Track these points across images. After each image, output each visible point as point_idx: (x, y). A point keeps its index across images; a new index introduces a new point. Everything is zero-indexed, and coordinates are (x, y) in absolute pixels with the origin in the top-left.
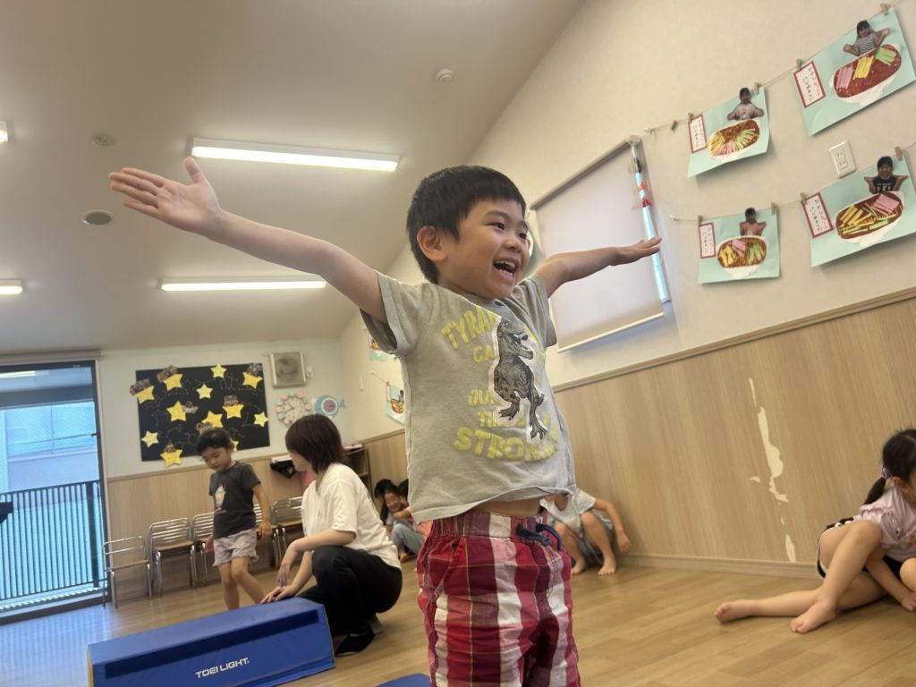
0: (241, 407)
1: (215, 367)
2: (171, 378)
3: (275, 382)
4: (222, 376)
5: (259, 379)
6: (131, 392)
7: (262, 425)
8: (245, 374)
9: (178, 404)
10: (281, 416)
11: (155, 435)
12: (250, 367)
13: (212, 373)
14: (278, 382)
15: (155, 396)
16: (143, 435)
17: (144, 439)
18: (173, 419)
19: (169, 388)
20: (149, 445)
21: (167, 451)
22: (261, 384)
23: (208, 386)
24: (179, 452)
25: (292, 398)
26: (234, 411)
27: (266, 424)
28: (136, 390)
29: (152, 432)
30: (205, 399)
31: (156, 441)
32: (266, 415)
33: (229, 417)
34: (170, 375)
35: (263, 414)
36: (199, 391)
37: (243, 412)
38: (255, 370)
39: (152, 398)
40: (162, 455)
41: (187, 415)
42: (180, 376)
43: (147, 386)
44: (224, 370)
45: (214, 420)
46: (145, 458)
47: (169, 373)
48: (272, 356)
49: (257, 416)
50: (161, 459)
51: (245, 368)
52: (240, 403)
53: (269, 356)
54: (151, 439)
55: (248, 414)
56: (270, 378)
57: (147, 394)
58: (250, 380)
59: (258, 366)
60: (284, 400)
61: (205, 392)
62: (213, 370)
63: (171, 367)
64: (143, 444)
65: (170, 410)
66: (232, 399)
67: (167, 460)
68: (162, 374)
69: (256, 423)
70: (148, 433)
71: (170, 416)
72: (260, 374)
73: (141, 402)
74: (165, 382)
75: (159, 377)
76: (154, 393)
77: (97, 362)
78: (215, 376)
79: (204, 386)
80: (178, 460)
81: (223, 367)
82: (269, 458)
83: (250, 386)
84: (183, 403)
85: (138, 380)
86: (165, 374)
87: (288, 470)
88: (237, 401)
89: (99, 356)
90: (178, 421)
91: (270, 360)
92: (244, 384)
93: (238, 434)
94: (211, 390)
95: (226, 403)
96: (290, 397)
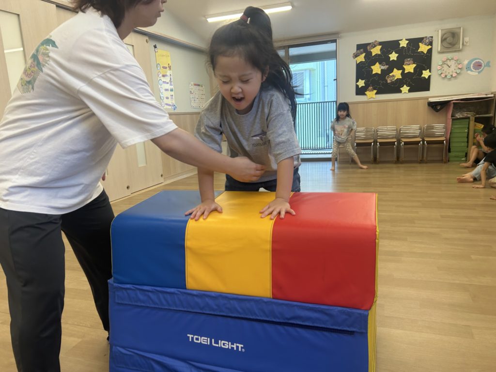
0: (415, 65)
1: (401, 40)
2: (375, 48)
3: (439, 49)
4: (405, 46)
5: (430, 47)
6: (353, 57)
7: (427, 77)
8: (420, 44)
9: (377, 63)
10: (440, 72)
11: (364, 81)
12: (425, 39)
13: (399, 44)
14: (441, 49)
15: (365, 60)
16: (357, 81)
17: (358, 84)
18: (374, 73)
19: (373, 55)
20: (360, 87)
21: (369, 90)
22: (430, 51)
23: (396, 53)
24: (375, 91)
25: (450, 60)
26: (410, 68)
27: (429, 77)
28: (356, 56)
29: (362, 80)
30: (393, 60)
31: (364, 85)
32: (430, 71)
33: (406, 72)
34: (375, 46)
35: (428, 70)
36: (390, 56)
37: (415, 69)
38: (427, 41)
39: (364, 60)
40: (366, 93)
41: (382, 70)
42: (381, 46)
43: (362, 53)
44: (407, 42)
45: (397, 74)
46: (357, 94)
48: (440, 31)
49: (424, 72)
50: (365, 94)
51: (421, 40)
52: (414, 63)
53: (438, 31)
54: (361, 83)
55: (418, 70)
56: (437, 46)
57: (361, 58)
58: (423, 48)
59: (430, 38)
60: (444, 63)
61: (393, 56)
62: (400, 42)
63: (376, 41)
64: (357, 86)
65: (372, 67)
66: (409, 61)
67: (368, 96)
68: (371, 45)
69: (423, 76)
70: (360, 80)
71: (372, 70)
72: (431, 43)
73: (358, 63)
74: (372, 50)
75: (368, 48)
76: (365, 57)
77: (337, 40)
78: (401, 46)
79: (394, 53)
80: (374, 96)
81: (407, 40)
82: (427, 98)
83: (422, 52)
84: (380, 64)
85: (357, 49)
86: (372, 46)
87: (437, 107)
88: (412, 62)
89: (339, 37)
90: (377, 74)
91: (438, 34)
92: (419, 51)
93: (409, 83)
94: (397, 55)
95: (405, 63)
96: (449, 59)
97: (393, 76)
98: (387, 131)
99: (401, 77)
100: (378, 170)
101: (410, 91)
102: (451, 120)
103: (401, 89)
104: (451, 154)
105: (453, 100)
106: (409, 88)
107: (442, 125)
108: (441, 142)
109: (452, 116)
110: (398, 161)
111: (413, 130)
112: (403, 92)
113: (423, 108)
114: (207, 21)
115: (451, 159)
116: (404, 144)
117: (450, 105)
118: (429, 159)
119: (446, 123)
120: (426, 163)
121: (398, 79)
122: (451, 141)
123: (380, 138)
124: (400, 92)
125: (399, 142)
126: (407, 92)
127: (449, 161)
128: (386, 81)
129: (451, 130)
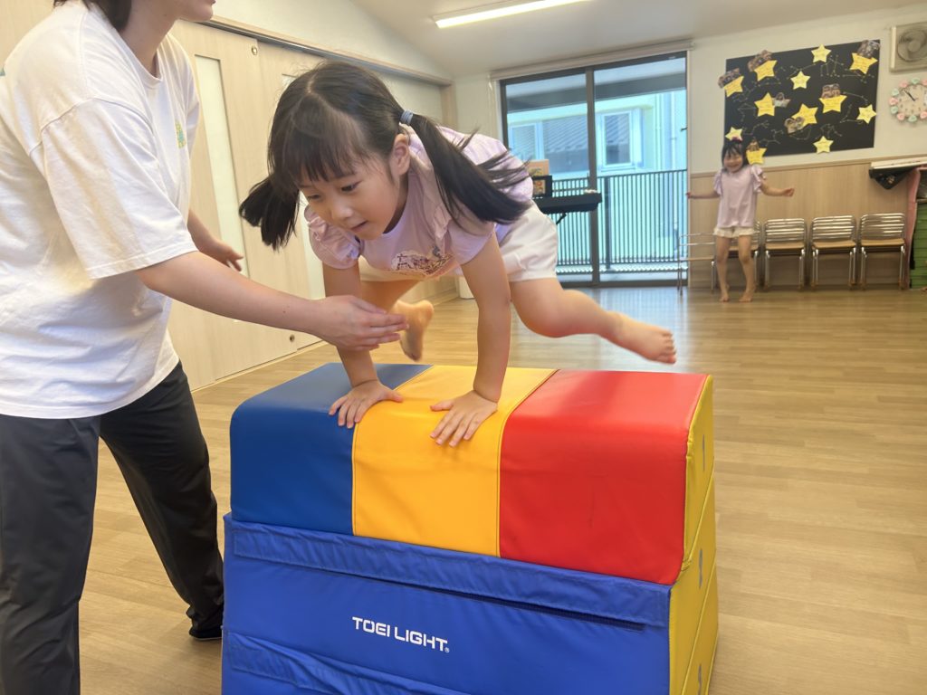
0: (843, 98)
1: (816, 48)
2: (763, 66)
3: (893, 66)
4: (824, 60)
5: (874, 60)
6: (720, 84)
7: (868, 121)
8: (854, 55)
9: (768, 96)
10: (894, 110)
11: (740, 130)
12: (864, 46)
13: (813, 56)
14: (896, 64)
15: (744, 88)
16: (727, 131)
18: (760, 114)
19: (760, 78)
21: (751, 148)
22: (874, 69)
23: (805, 74)
24: (763, 151)
25: (915, 86)
26: (833, 103)
27: (873, 119)
28: (725, 82)
29: (737, 127)
30: (800, 89)
32: (874, 109)
33: (825, 111)
34: (763, 62)
35: (870, 107)
36: (793, 79)
37: (844, 105)
38: (869, 49)
39: (741, 90)
41: (777, 109)
42: (774, 62)
43: (736, 77)
44: (829, 51)
45: (807, 115)
47: (761, 60)
48: (894, 29)
49: (861, 110)
51: (855, 47)
52: (842, 94)
53: (890, 29)
54: (736, 133)
55: (850, 107)
56: (888, 58)
57: (736, 86)
58: (861, 63)
59: (875, 44)
60: (901, 90)
61: (800, 81)
62: (814, 52)
63: (765, 52)
65: (758, 103)
66: (833, 89)
68: (755, 60)
69: (859, 118)
70: (733, 129)
71: (757, 110)
72: (876, 54)
73: (728, 95)
74: (756, 70)
75: (750, 65)
76: (743, 84)
77: (688, 53)
78: (815, 60)
79: (801, 74)
80: (761, 160)
81: (827, 47)
82: (868, 162)
83: (859, 71)
84: (773, 96)
85: (727, 70)
86: (757, 62)
87: (887, 179)
88: (838, 91)
89: (691, 47)
90: (766, 116)
91: (890, 35)
92: (852, 68)
93: (832, 132)
94: (808, 78)
95: (823, 94)
96: (912, 84)
97: (800, 119)
98: (785, 227)
99: (815, 122)
100: (767, 305)
101: (833, 148)
102: (916, 204)
103: (816, 144)
104: (915, 273)
105: (920, 166)
106: (831, 142)
107: (898, 215)
108: (896, 249)
109: (918, 198)
110: (807, 285)
111: (837, 225)
112: (819, 151)
113: (861, 181)
114: (436, 25)
115: (914, 283)
116: (820, 253)
117: (914, 176)
118: (870, 281)
119: (907, 211)
120: (864, 290)
121: (808, 125)
122: (915, 247)
123: (770, 242)
124: (814, 150)
125: (809, 249)
126: (828, 150)
127: (911, 286)
128: (786, 129)
129: (916, 223)
